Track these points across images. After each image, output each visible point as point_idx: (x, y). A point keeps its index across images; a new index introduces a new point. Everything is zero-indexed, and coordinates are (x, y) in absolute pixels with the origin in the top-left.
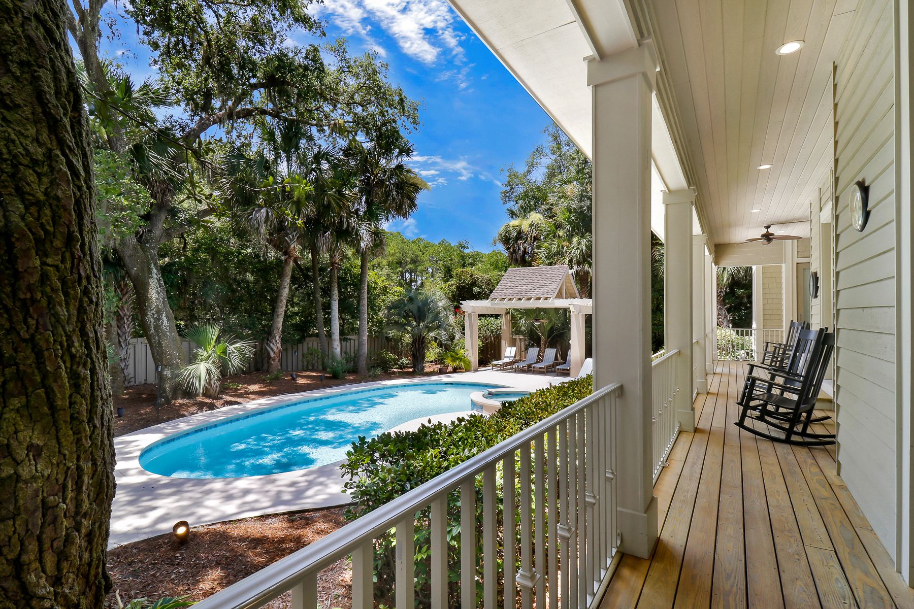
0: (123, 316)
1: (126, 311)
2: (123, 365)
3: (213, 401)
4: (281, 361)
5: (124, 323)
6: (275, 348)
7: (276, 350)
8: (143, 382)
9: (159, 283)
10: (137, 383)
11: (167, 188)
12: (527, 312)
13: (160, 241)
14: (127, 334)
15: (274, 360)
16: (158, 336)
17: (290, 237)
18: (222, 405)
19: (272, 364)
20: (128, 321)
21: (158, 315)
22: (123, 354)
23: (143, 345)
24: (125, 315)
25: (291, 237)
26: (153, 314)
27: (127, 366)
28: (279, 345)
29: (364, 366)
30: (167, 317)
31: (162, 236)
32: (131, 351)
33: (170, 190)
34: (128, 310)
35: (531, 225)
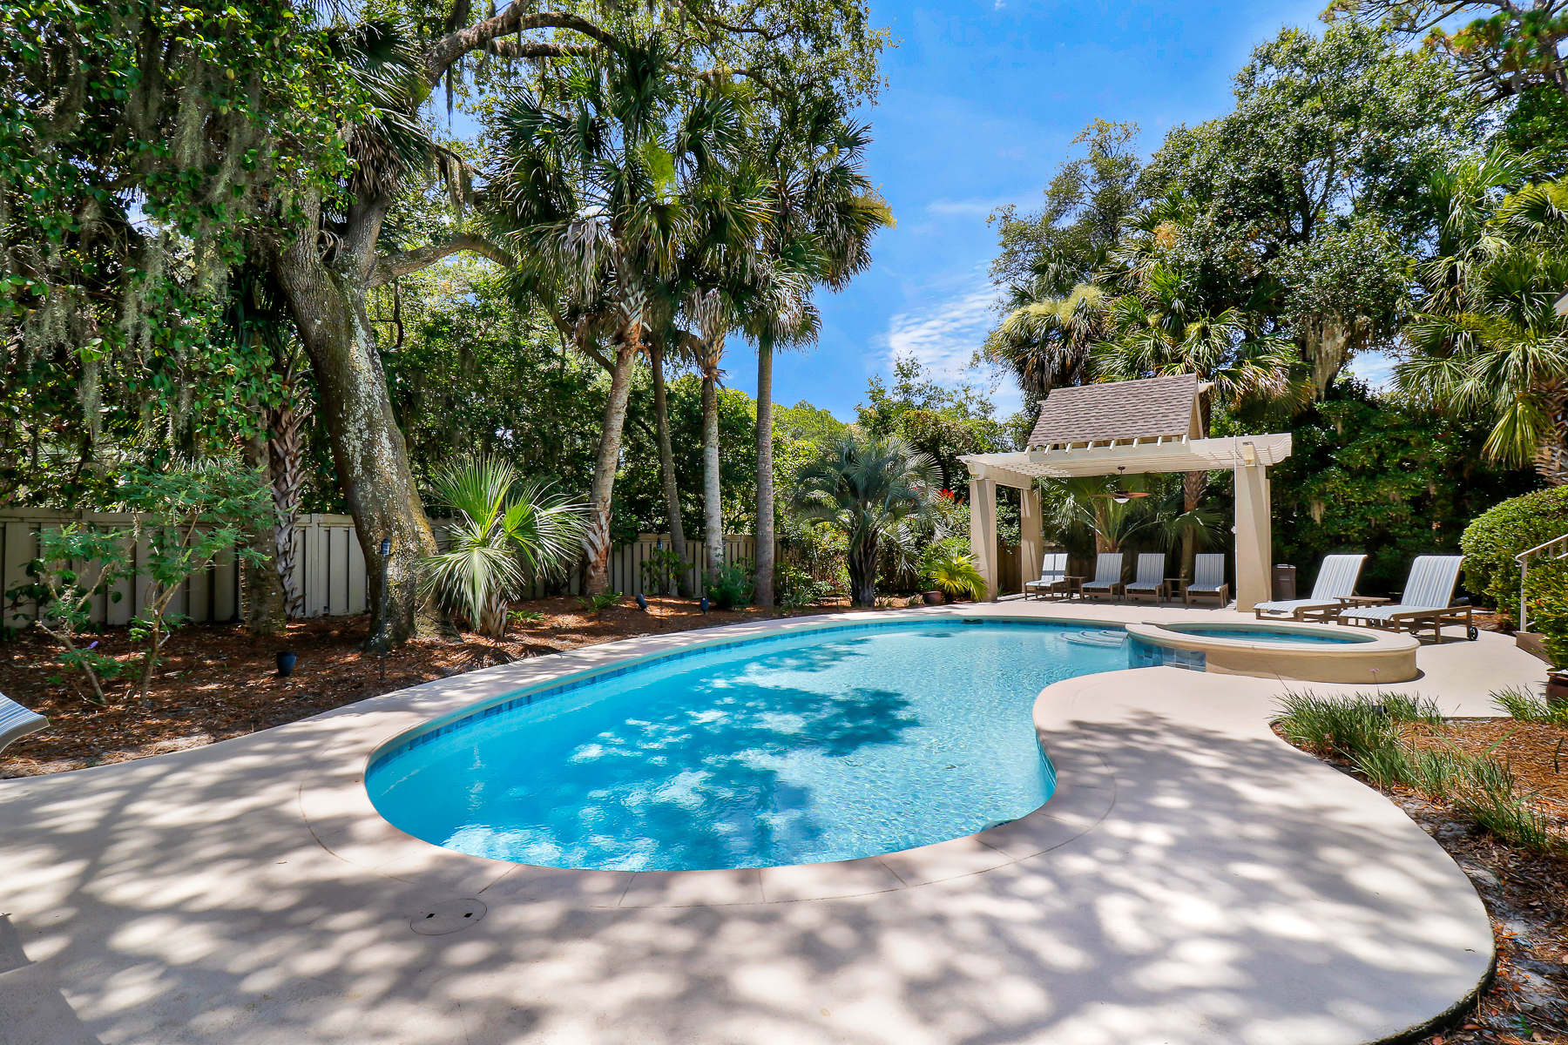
0: (282, 455)
1: (289, 444)
2: (280, 568)
3: (500, 645)
4: (611, 572)
5: (286, 471)
6: (598, 542)
7: (601, 548)
8: (321, 612)
9: (373, 362)
10: (308, 614)
11: (386, 156)
12: (1075, 485)
13: (367, 279)
14: (292, 495)
15: (595, 568)
16: (372, 482)
17: (630, 304)
18: (520, 653)
19: (591, 577)
20: (293, 467)
21: (372, 433)
22: (282, 541)
23: (322, 530)
24: (287, 453)
25: (633, 303)
26: (360, 431)
27: (289, 569)
28: (606, 535)
29: (769, 587)
30: (391, 439)
31: (373, 267)
32: (297, 537)
33: (392, 161)
34: (293, 442)
35: (1077, 311)
